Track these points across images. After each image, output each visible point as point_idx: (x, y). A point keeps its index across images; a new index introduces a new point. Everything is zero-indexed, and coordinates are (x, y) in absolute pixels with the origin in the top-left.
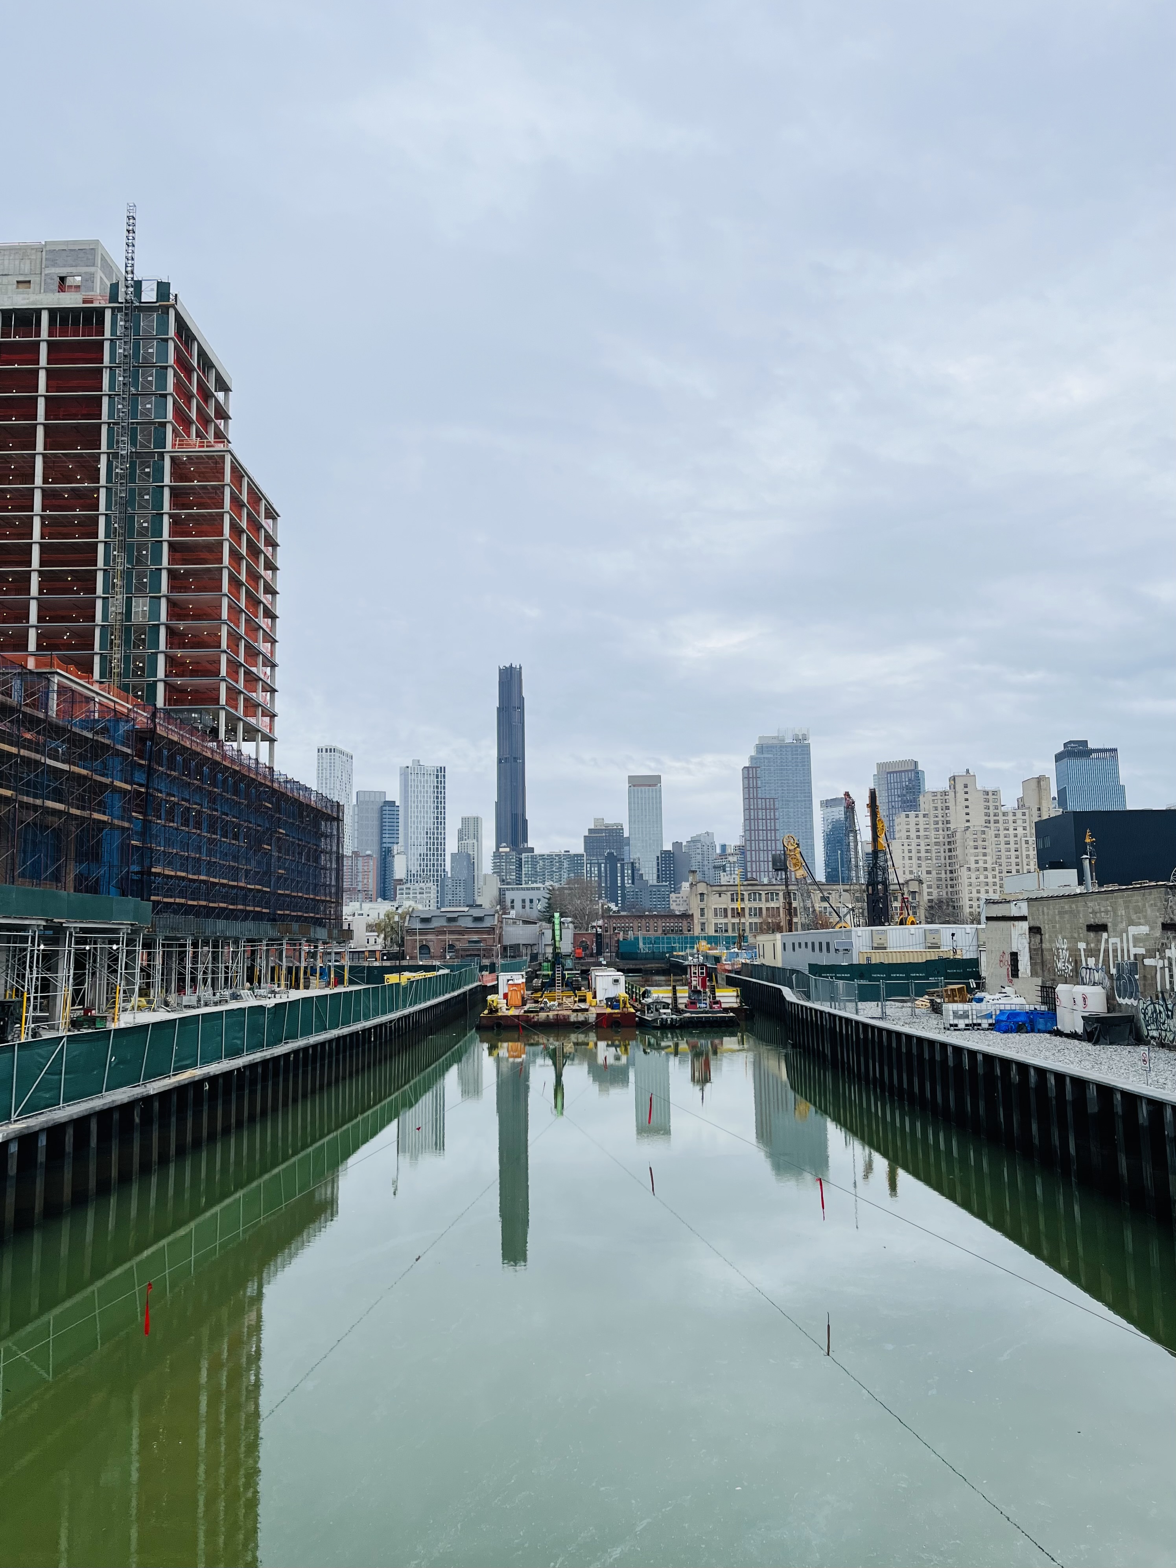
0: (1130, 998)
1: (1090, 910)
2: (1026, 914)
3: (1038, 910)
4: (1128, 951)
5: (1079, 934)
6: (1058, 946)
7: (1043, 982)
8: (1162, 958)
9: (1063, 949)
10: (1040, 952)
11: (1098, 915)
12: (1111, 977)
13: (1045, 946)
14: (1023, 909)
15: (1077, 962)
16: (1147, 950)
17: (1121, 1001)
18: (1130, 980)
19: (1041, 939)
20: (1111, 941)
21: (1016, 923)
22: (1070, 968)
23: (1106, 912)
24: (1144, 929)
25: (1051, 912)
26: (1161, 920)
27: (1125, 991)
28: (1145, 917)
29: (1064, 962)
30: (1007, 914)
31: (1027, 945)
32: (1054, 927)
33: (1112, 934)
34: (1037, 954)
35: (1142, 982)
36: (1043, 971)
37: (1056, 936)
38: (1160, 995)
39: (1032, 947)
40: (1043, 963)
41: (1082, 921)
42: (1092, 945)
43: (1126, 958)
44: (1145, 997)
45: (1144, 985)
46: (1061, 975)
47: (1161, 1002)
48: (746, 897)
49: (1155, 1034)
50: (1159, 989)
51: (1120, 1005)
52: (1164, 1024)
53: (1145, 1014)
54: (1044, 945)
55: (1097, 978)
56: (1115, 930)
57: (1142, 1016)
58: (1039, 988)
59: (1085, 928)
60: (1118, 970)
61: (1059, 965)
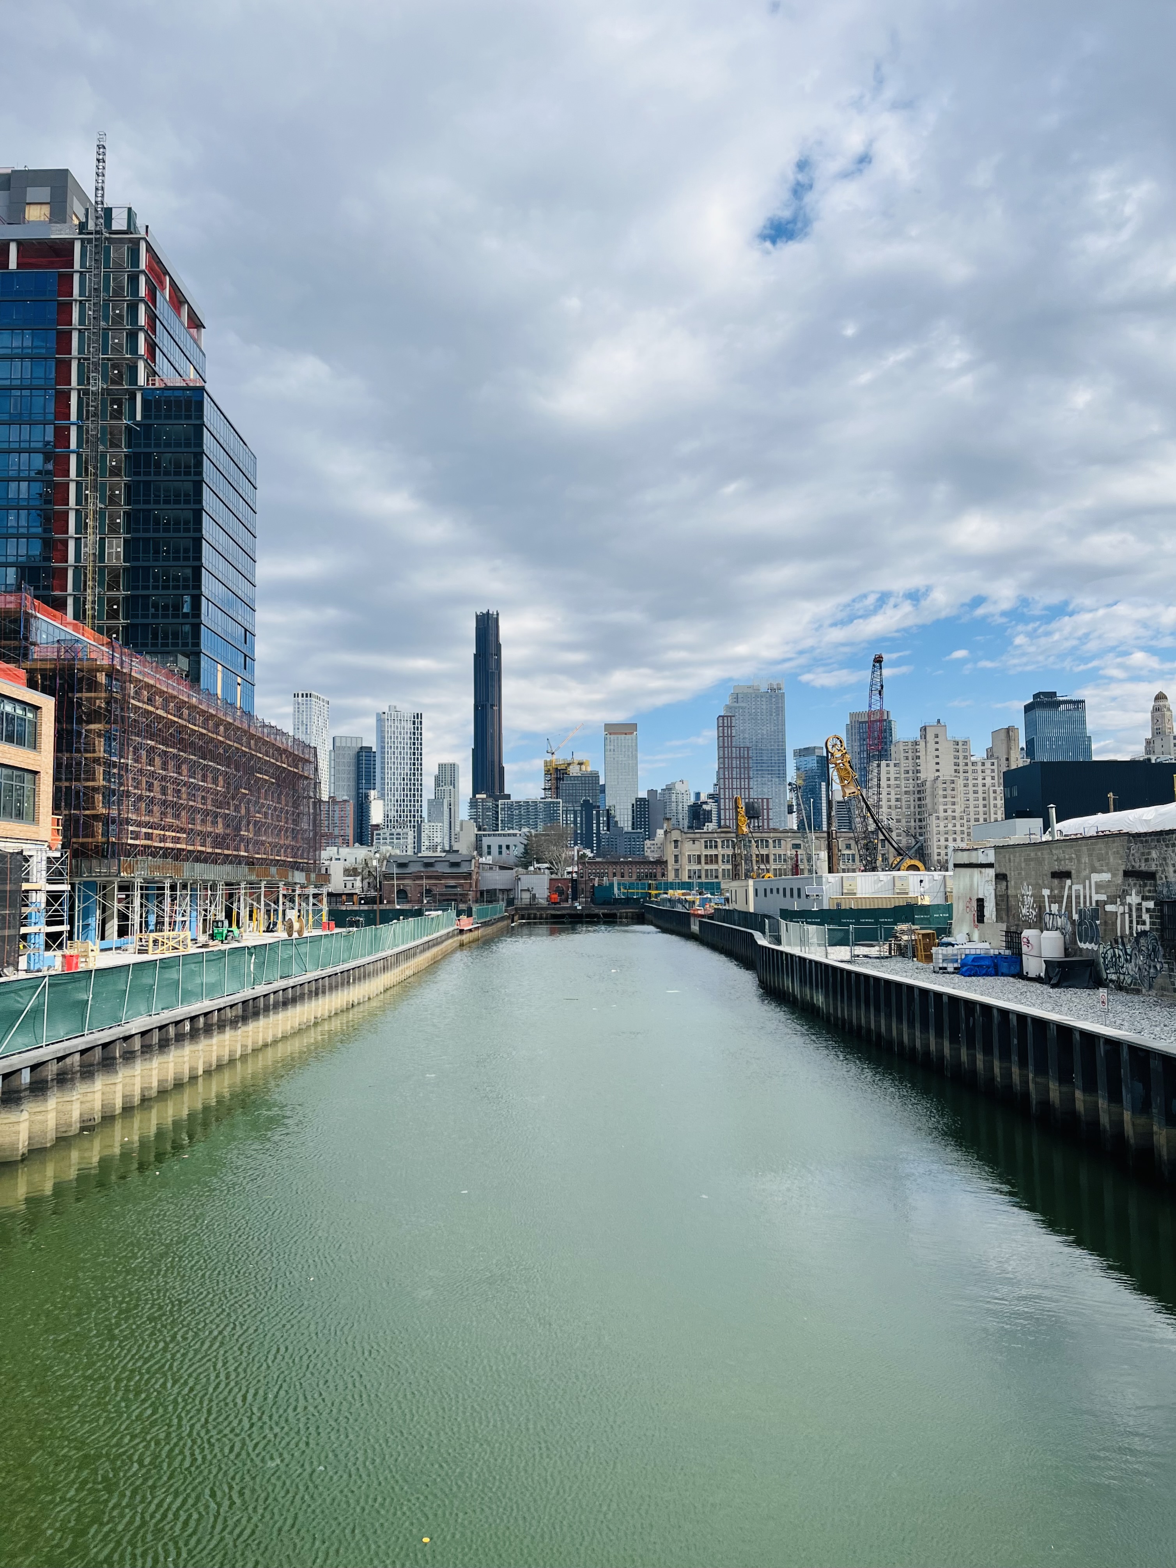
0: (1090, 943)
1: (1055, 857)
2: (993, 861)
3: (1005, 857)
4: (1091, 897)
5: (1043, 881)
6: (1023, 892)
7: (1007, 927)
8: (1123, 904)
9: (1027, 896)
10: (1005, 899)
11: (1063, 862)
12: (1073, 922)
13: (1011, 892)
14: (991, 857)
15: (1041, 908)
16: (1108, 897)
17: (1082, 945)
18: (1091, 926)
19: (1007, 886)
20: (1074, 887)
21: (983, 870)
22: (1034, 913)
23: (1071, 859)
24: (1106, 877)
25: (1017, 860)
26: (1123, 867)
27: (1086, 935)
28: (1108, 864)
29: (1028, 908)
30: (974, 861)
31: (993, 892)
32: (1019, 874)
33: (1075, 881)
34: (1003, 901)
35: (1103, 927)
36: (1008, 917)
37: (1022, 884)
38: (1120, 940)
39: (998, 894)
40: (1008, 910)
41: (1047, 869)
42: (1056, 892)
43: (1088, 904)
44: (1106, 942)
45: (1105, 930)
46: (1025, 921)
47: (1120, 947)
48: (720, 844)
49: (1114, 977)
50: (1119, 934)
51: (1081, 949)
52: (1122, 967)
53: (1104, 958)
54: (1009, 892)
55: (1059, 924)
56: (1078, 877)
57: (1102, 960)
58: (1004, 933)
59: (1050, 875)
60: (1080, 916)
61: (1024, 911)
